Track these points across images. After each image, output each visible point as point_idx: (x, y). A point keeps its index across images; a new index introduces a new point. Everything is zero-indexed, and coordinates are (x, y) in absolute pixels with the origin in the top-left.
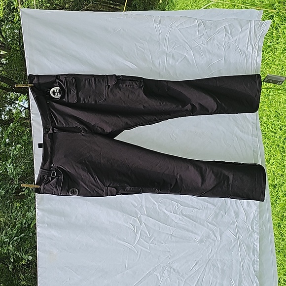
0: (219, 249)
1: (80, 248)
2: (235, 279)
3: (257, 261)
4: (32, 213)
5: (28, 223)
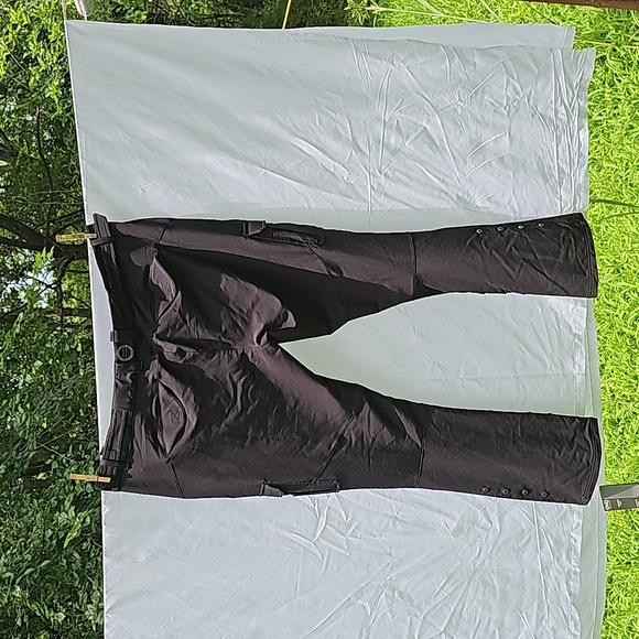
0: (496, 548)
1: (197, 548)
2: (529, 612)
3: (575, 573)
4: (67, 513)
5: (57, 536)
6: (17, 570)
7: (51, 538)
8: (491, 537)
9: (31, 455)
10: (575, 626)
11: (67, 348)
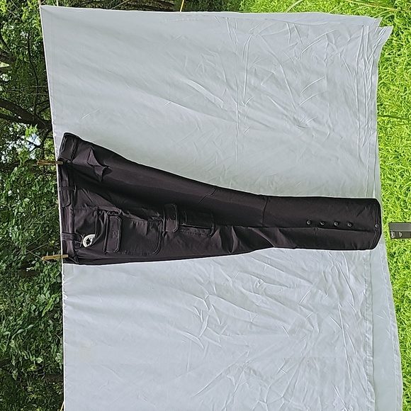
0: (317, 344)
2: (340, 386)
3: (369, 360)
4: (45, 295)
5: (39, 309)
6: (13, 331)
7: (34, 311)
8: (313, 336)
9: (23, 258)
10: (371, 396)
11: (45, 190)
